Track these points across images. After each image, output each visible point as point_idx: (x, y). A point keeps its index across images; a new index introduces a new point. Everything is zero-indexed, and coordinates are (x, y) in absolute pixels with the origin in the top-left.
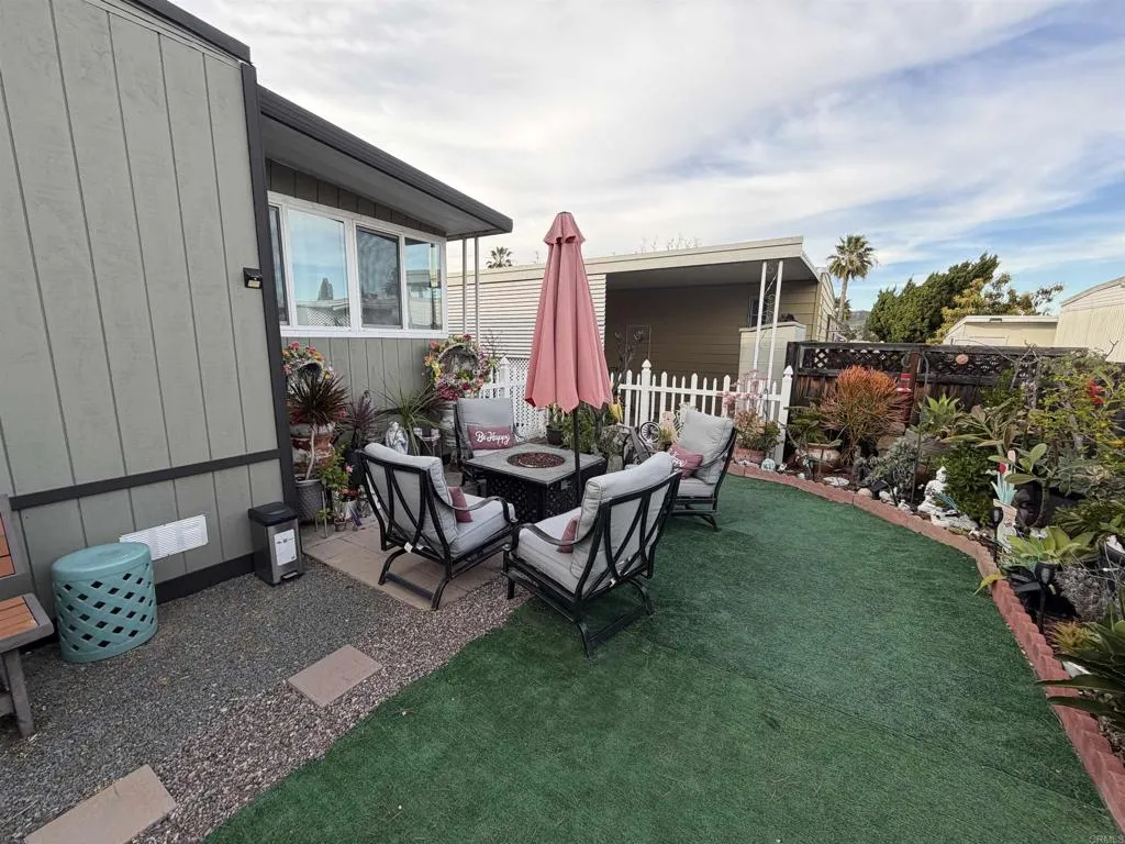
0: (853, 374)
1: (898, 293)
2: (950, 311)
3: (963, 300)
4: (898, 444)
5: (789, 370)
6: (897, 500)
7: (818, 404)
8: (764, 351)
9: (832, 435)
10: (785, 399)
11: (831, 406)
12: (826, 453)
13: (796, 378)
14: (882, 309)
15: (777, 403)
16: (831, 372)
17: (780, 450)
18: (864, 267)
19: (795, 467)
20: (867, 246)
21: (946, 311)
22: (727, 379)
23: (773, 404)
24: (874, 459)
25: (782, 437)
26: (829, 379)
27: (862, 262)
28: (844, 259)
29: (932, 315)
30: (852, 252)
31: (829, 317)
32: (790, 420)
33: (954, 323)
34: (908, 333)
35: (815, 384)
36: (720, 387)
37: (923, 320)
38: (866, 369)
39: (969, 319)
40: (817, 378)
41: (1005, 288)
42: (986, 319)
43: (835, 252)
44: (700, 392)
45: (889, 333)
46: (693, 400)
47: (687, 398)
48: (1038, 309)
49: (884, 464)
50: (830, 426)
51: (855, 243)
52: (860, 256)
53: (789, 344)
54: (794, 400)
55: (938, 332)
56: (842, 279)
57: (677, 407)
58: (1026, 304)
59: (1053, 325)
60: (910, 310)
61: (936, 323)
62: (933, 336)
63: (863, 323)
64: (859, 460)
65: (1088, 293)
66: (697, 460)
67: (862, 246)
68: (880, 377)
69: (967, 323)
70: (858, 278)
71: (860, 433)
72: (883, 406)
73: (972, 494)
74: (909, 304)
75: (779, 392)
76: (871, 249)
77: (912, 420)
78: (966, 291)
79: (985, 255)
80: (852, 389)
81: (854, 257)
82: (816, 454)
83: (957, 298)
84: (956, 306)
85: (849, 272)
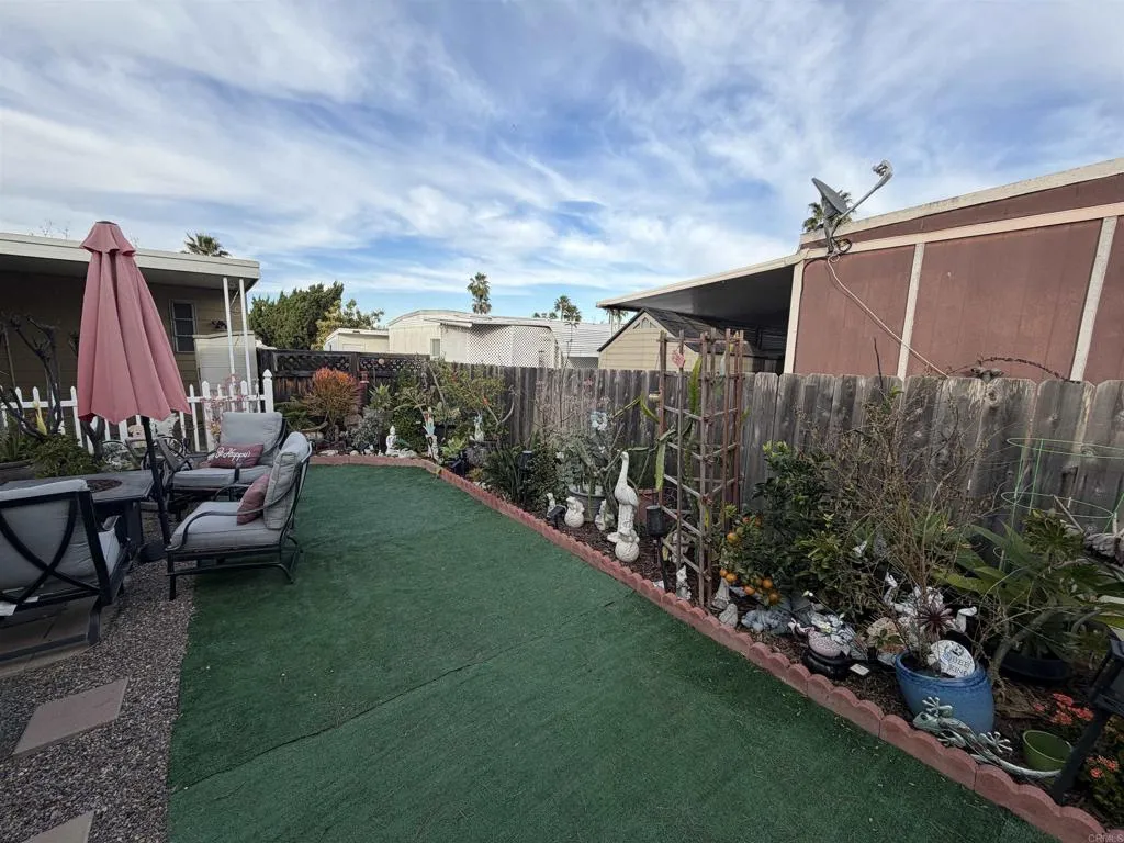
0: (324, 374)
2: (323, 323)
3: (331, 316)
4: (361, 423)
5: (268, 373)
6: (374, 452)
9: (320, 419)
10: (269, 397)
12: (314, 435)
13: (275, 379)
16: (302, 374)
20: (220, 249)
21: (320, 323)
22: (206, 385)
29: (309, 326)
33: (329, 332)
35: (290, 384)
38: (332, 370)
39: (340, 330)
40: (291, 379)
41: (354, 310)
42: (350, 331)
48: (375, 325)
49: (359, 432)
53: (256, 352)
54: (279, 396)
55: (318, 339)
58: (368, 322)
59: (386, 337)
61: (313, 333)
65: (401, 318)
66: (259, 449)
68: (342, 375)
69: (339, 334)
72: (347, 395)
73: (413, 437)
75: (262, 393)
78: (330, 309)
80: (325, 384)
83: (326, 313)
84: (327, 319)
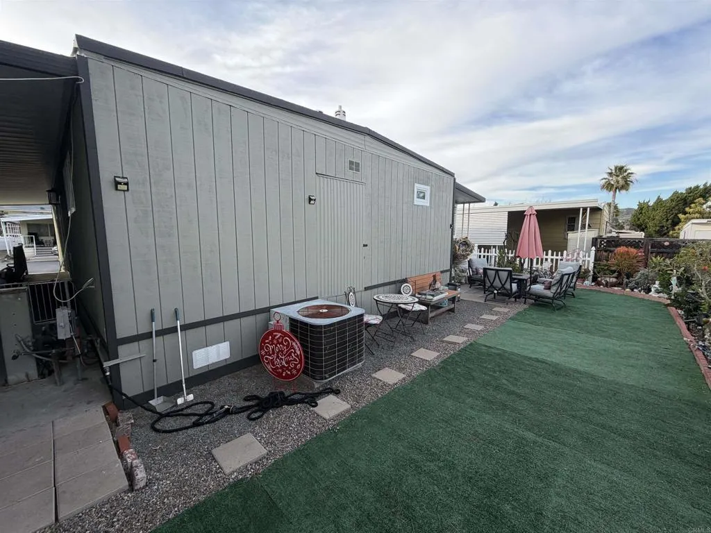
0: (622, 249)
1: (651, 204)
2: (683, 216)
3: (691, 210)
5: (594, 248)
6: (640, 291)
7: (607, 261)
8: (582, 240)
9: (614, 272)
10: (592, 259)
11: (613, 261)
12: (611, 279)
13: (597, 251)
14: (641, 213)
15: (589, 261)
16: (612, 249)
17: (591, 278)
18: (628, 185)
19: (599, 284)
20: (629, 171)
21: (681, 216)
22: (565, 252)
23: (586, 261)
24: (631, 279)
25: (592, 273)
26: (611, 251)
27: (626, 181)
28: (613, 180)
29: (674, 218)
30: (618, 176)
31: (607, 222)
32: (594, 267)
33: (686, 222)
34: (658, 228)
35: (605, 254)
36: (562, 255)
37: (667, 220)
38: (627, 248)
39: (695, 221)
40: (606, 251)
43: (606, 176)
44: (552, 257)
45: (646, 227)
46: (549, 260)
47: (546, 259)
49: (635, 280)
50: (613, 269)
51: (620, 169)
52: (624, 178)
53: (593, 239)
54: (596, 259)
55: (677, 228)
56: (612, 192)
57: (542, 263)
60: (659, 215)
62: (674, 230)
63: (629, 217)
64: (625, 280)
67: (626, 171)
68: (633, 250)
69: (693, 223)
70: (623, 192)
71: (626, 270)
72: (635, 261)
74: (658, 211)
75: (589, 257)
76: (632, 173)
77: (646, 266)
78: (693, 205)
79: (706, 183)
80: (622, 255)
81: (619, 179)
82: (608, 279)
83: (687, 209)
84: (687, 213)
85: (616, 188)
